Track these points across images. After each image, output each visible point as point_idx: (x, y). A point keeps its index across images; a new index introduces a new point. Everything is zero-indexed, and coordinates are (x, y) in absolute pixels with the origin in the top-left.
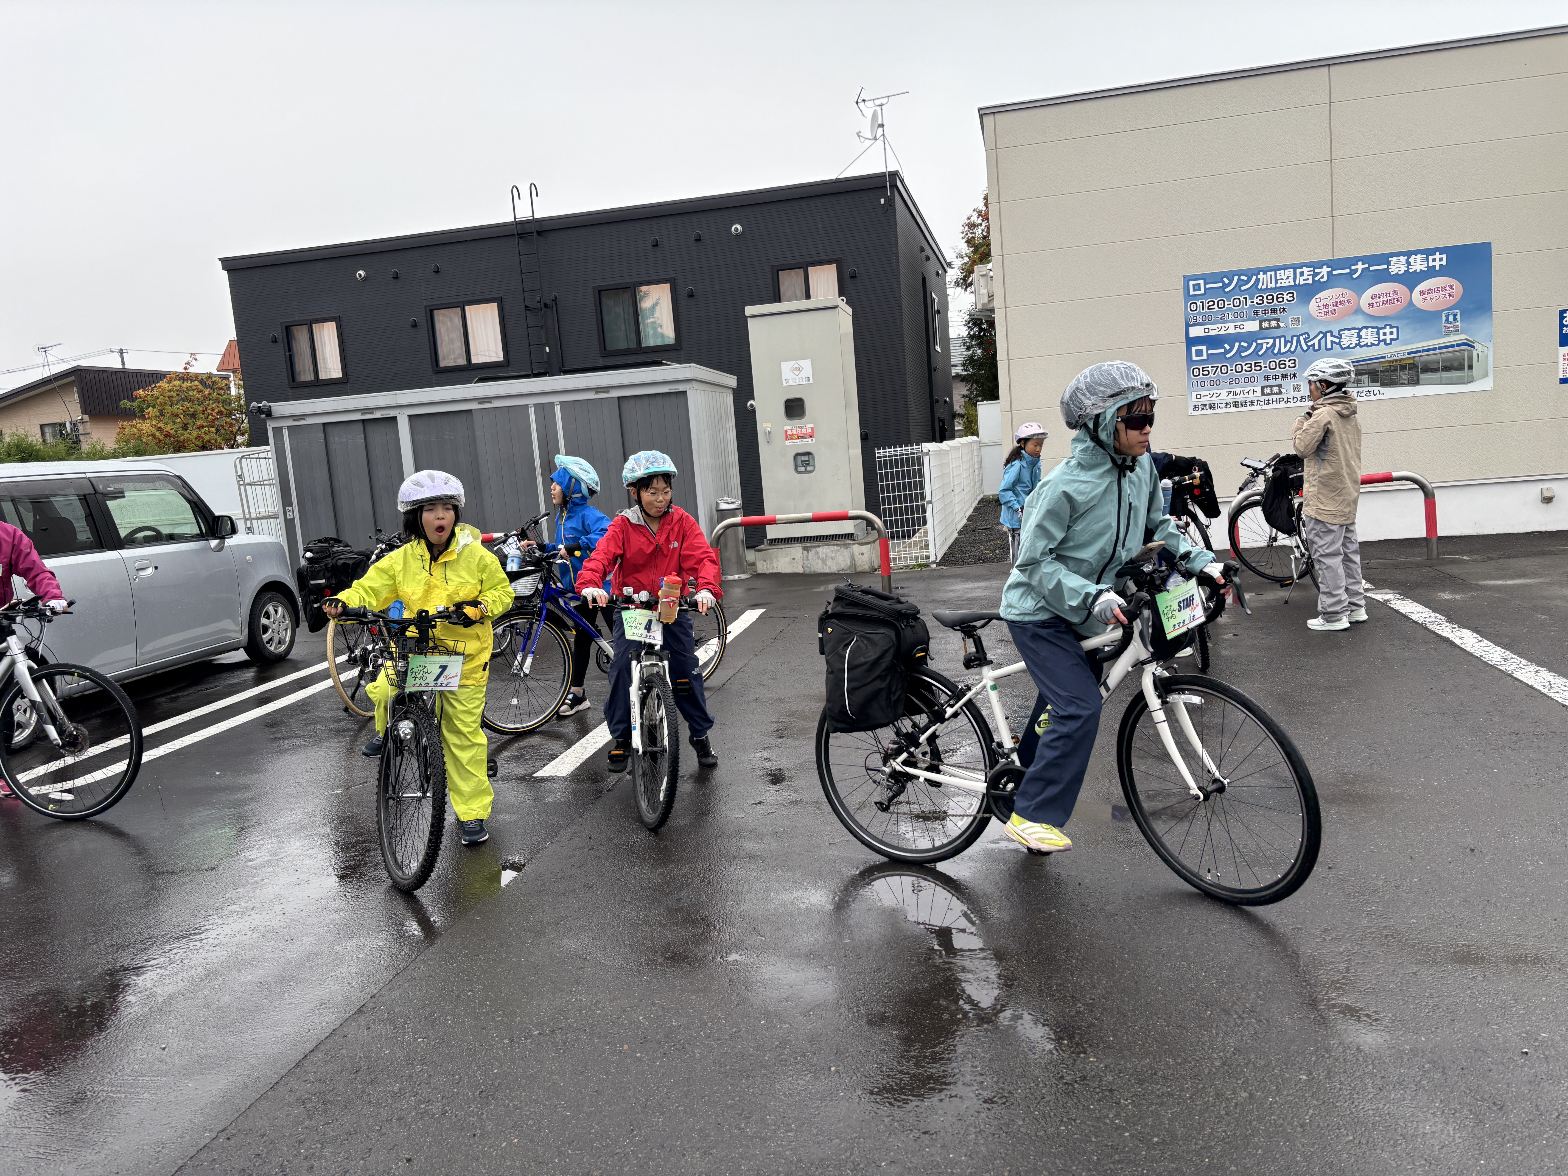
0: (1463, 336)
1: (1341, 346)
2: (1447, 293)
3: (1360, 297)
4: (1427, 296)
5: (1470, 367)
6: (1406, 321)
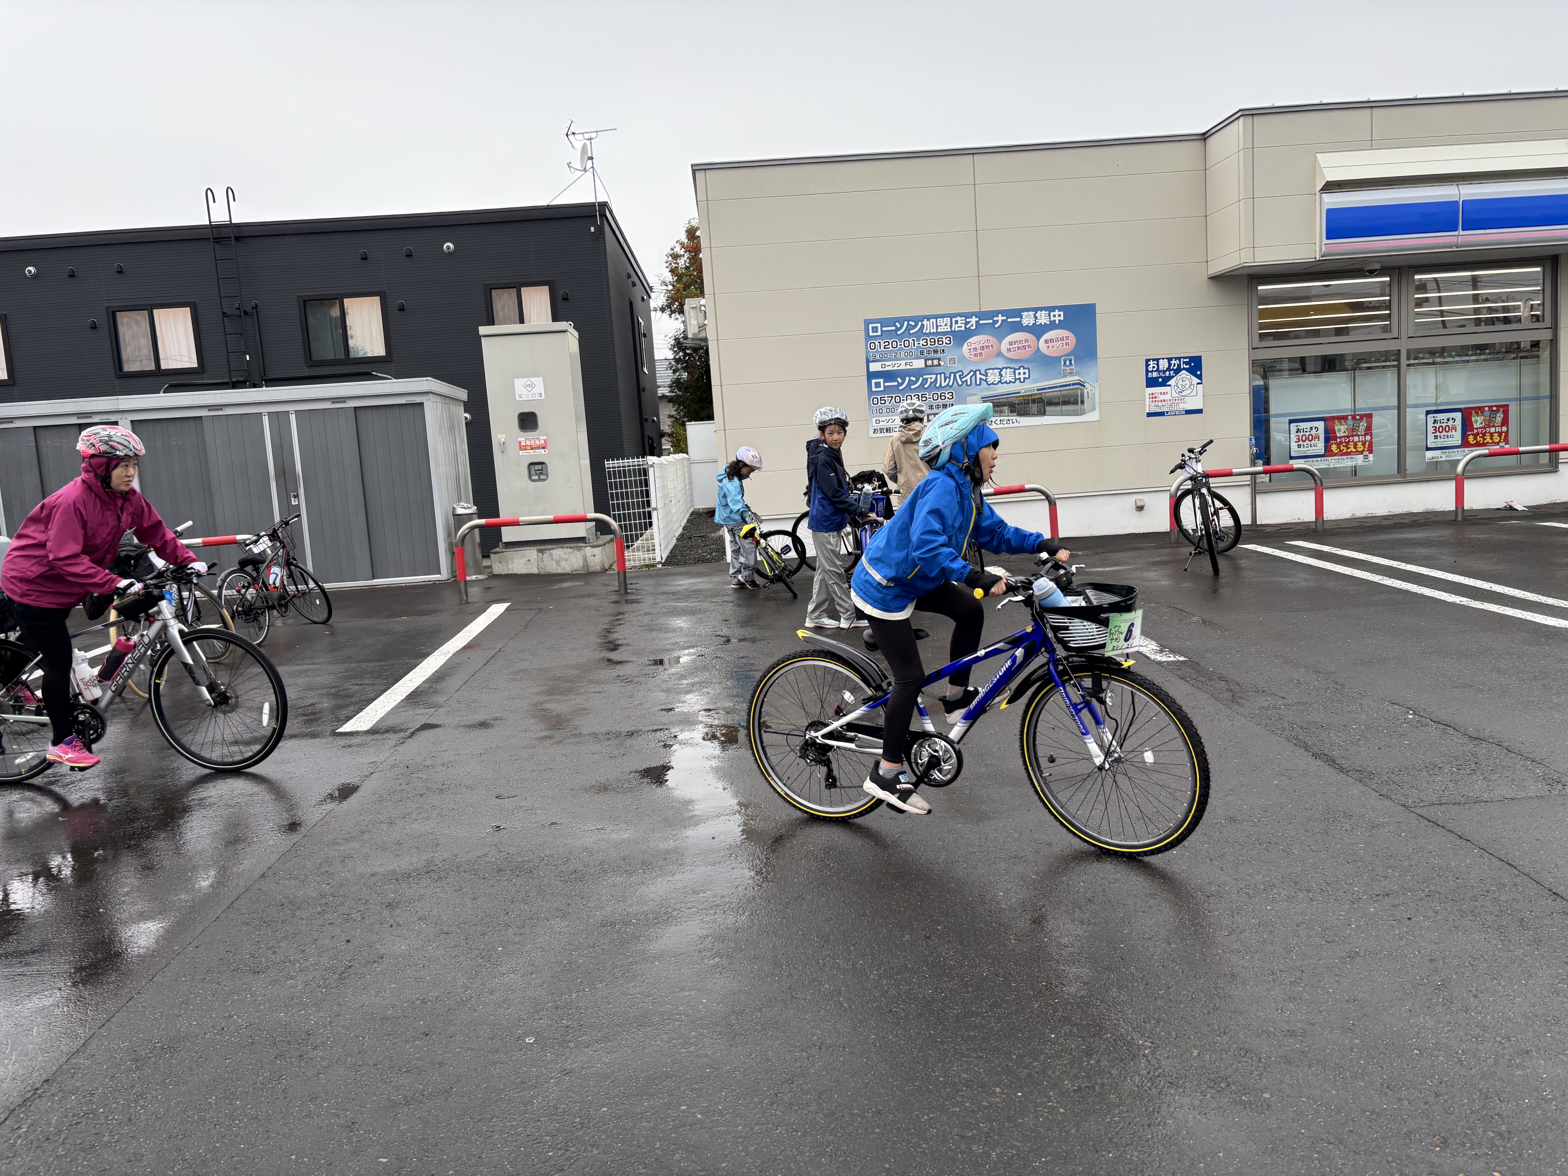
0: (1077, 378)
1: (987, 382)
2: (1064, 342)
3: (1000, 342)
4: (1050, 345)
5: (1082, 402)
6: (1035, 364)
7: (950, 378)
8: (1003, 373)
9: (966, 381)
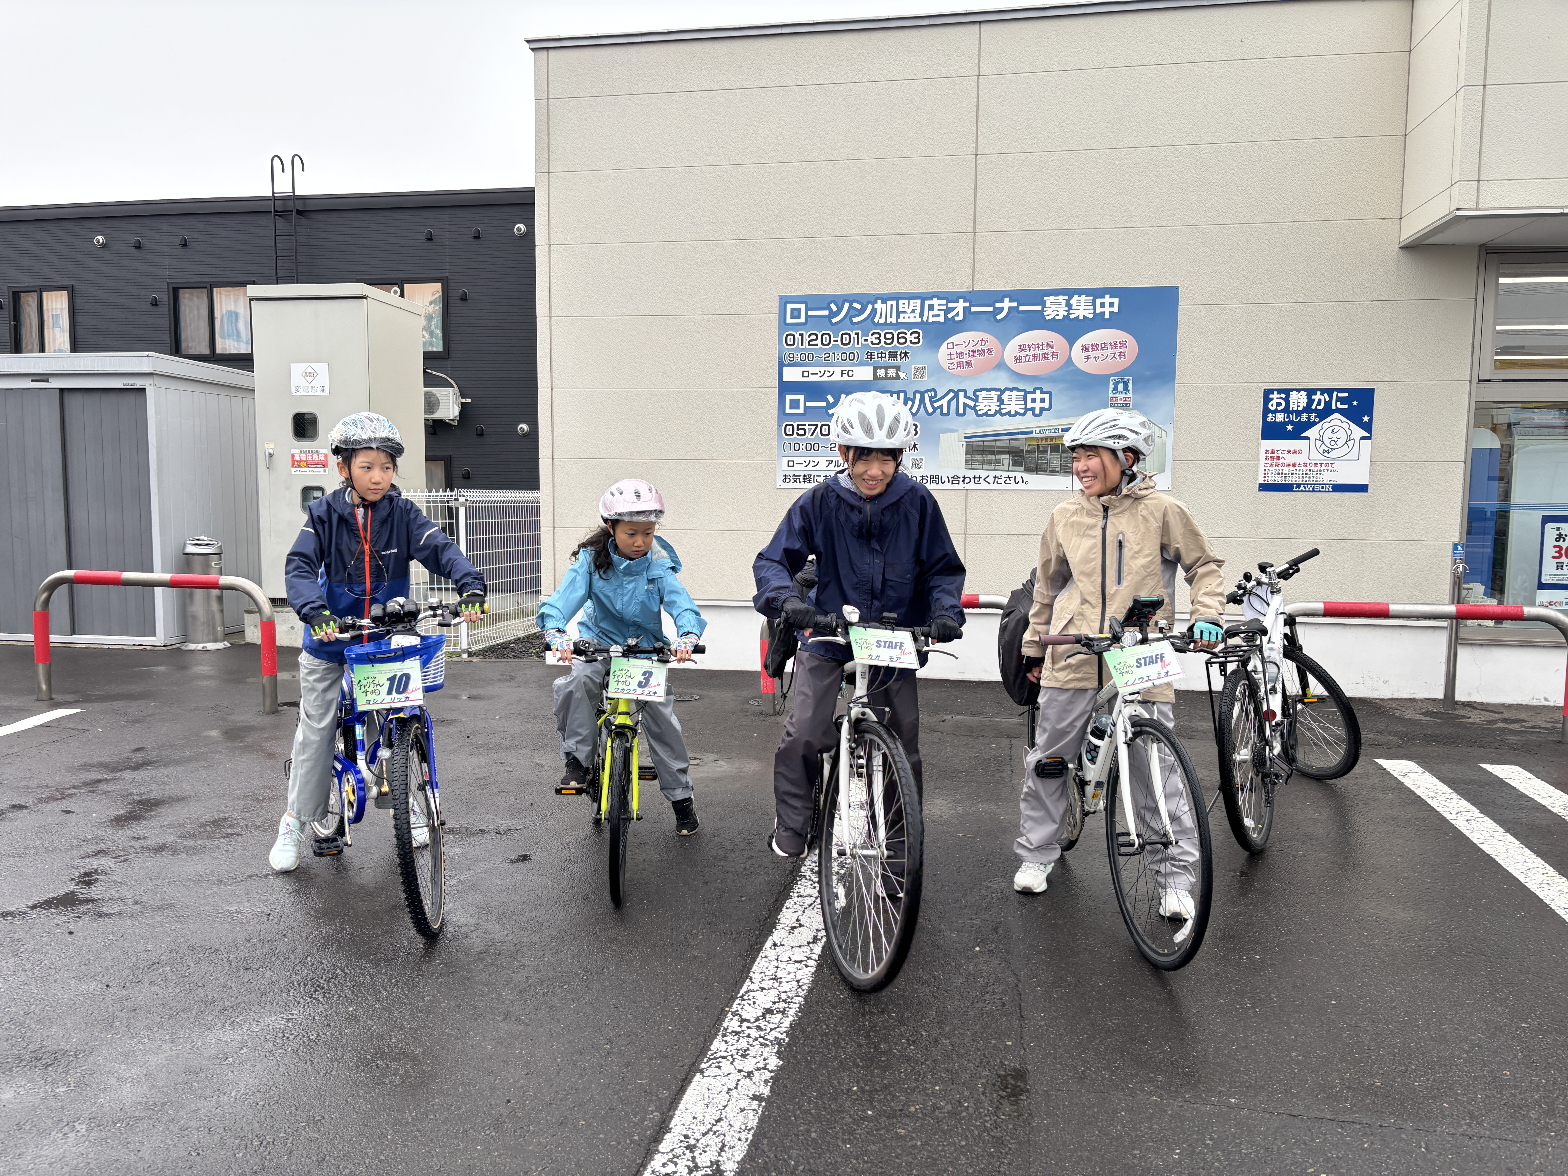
1: (976, 412)
2: (1117, 351)
3: (1004, 346)
4: (1092, 354)
6: (1062, 386)
7: (913, 401)
8: (1005, 397)
9: (941, 407)
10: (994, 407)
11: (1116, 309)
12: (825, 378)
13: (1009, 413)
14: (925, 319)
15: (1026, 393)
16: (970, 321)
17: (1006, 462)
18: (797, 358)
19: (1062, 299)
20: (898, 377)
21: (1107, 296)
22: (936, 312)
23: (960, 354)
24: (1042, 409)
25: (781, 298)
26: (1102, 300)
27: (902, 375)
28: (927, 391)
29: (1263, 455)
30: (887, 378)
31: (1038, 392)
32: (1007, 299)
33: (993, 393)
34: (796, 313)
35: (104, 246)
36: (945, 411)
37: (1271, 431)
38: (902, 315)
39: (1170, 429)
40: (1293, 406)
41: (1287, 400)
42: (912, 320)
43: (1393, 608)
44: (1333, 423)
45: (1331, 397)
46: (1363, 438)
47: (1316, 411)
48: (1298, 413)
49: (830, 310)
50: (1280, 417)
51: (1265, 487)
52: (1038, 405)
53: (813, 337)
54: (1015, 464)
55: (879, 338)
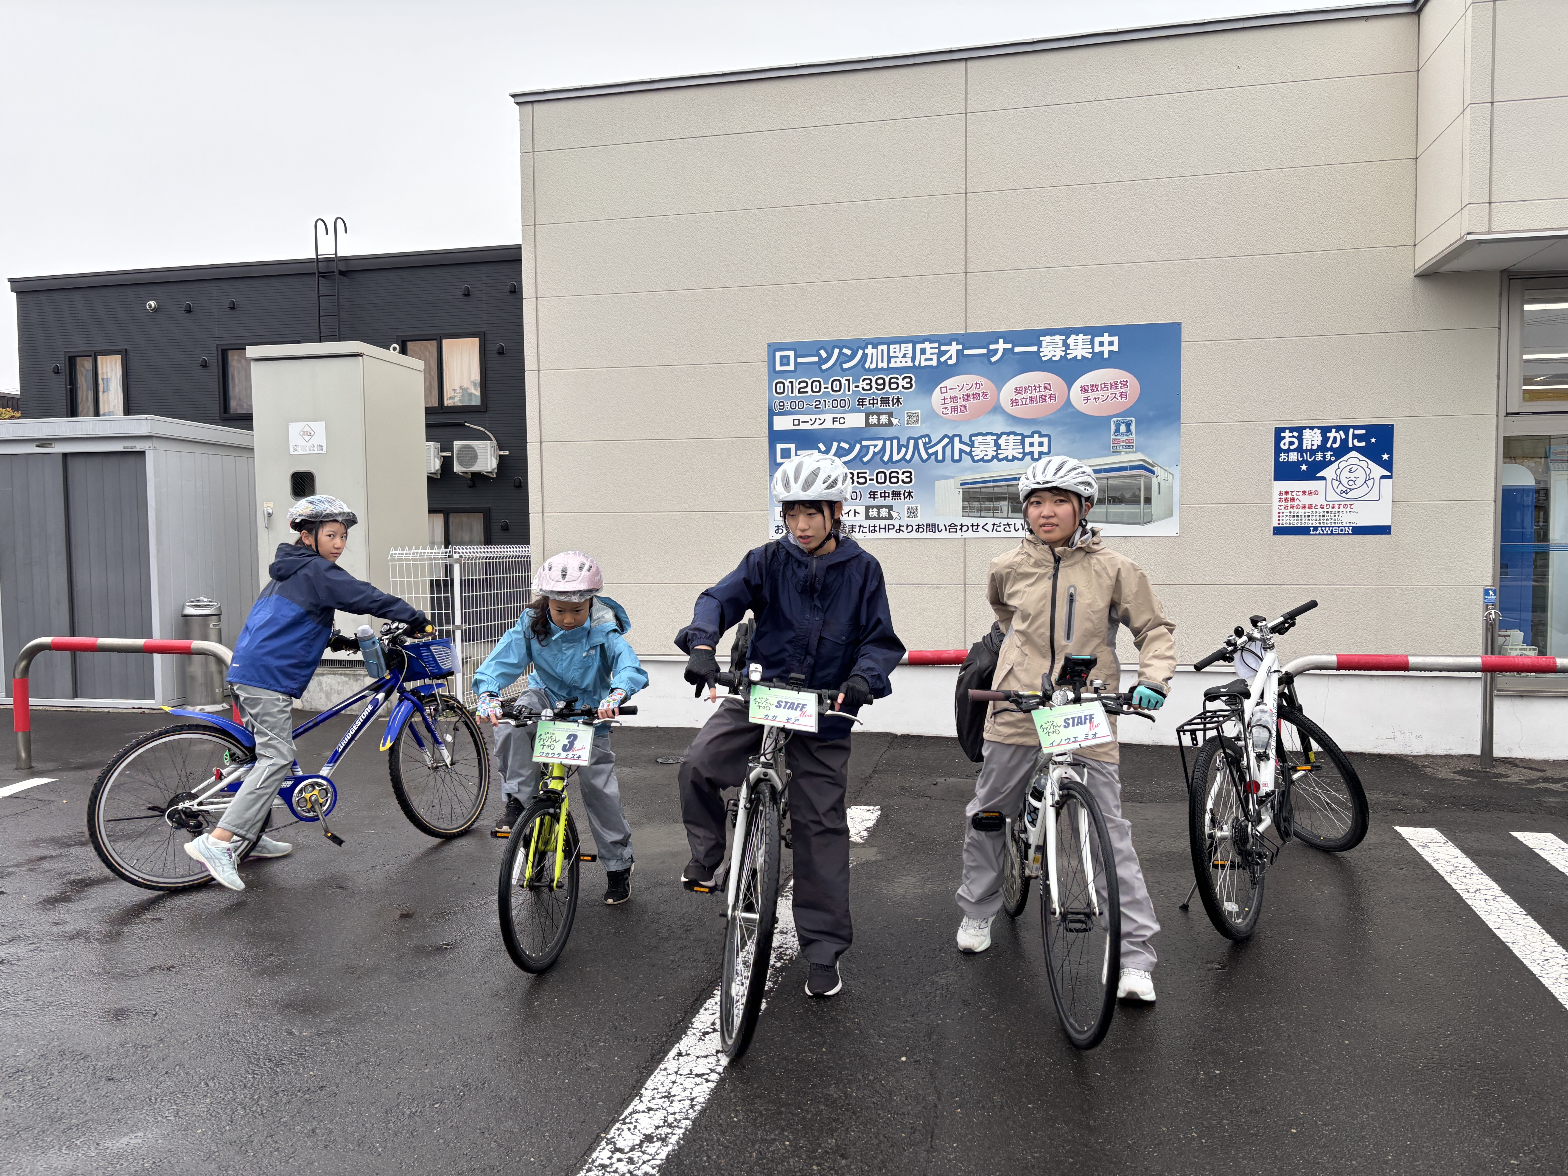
0: (1139, 456)
2: (1118, 392)
3: (999, 389)
4: (1092, 395)
5: (1148, 501)
6: (1060, 429)
7: (907, 447)
8: (1002, 441)
9: (936, 453)
10: (991, 453)
11: (1115, 348)
12: (816, 426)
13: (1006, 459)
14: (917, 363)
15: (1024, 437)
16: (963, 364)
17: (1005, 509)
18: (787, 407)
19: (1059, 339)
20: (890, 424)
21: (1106, 335)
22: (928, 356)
23: (953, 398)
24: (1041, 453)
25: (770, 345)
26: (1101, 339)
27: (895, 421)
28: (921, 437)
29: (1276, 497)
30: (879, 425)
31: (1036, 435)
32: (1001, 341)
33: (989, 438)
34: (785, 361)
35: (155, 310)
36: (940, 457)
37: (1284, 472)
38: (893, 360)
39: (1176, 471)
40: (1306, 445)
41: (1300, 439)
42: (904, 365)
43: (1412, 660)
44: (1351, 461)
45: (1347, 434)
46: (1383, 477)
47: (1331, 449)
48: (1313, 452)
49: (820, 356)
50: (1293, 457)
51: (1279, 531)
52: (1036, 449)
53: (804, 385)
54: (1015, 510)
55: (870, 384)
